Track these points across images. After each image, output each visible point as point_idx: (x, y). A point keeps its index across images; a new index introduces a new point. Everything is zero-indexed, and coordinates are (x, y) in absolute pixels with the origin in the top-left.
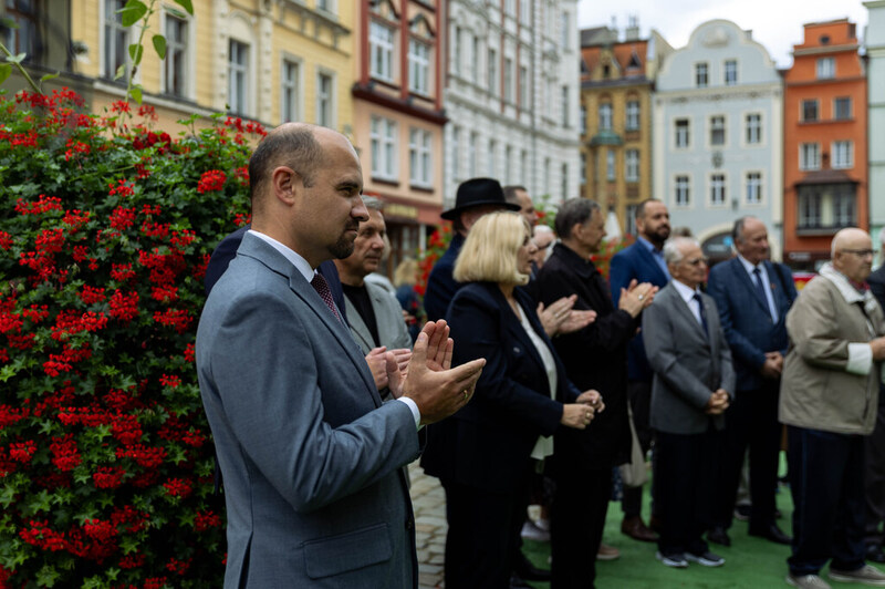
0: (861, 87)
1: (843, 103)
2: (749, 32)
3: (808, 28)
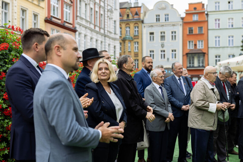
0: (206, 23)
1: (201, 28)
2: (172, 5)
3: (190, 4)
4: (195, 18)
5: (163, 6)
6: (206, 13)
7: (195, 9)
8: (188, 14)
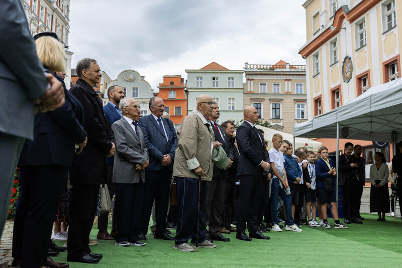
0: (186, 103)
1: (178, 108)
2: (143, 77)
3: (165, 77)
4: (172, 95)
5: (131, 77)
6: (185, 89)
7: (172, 83)
8: (163, 89)
